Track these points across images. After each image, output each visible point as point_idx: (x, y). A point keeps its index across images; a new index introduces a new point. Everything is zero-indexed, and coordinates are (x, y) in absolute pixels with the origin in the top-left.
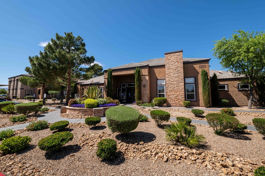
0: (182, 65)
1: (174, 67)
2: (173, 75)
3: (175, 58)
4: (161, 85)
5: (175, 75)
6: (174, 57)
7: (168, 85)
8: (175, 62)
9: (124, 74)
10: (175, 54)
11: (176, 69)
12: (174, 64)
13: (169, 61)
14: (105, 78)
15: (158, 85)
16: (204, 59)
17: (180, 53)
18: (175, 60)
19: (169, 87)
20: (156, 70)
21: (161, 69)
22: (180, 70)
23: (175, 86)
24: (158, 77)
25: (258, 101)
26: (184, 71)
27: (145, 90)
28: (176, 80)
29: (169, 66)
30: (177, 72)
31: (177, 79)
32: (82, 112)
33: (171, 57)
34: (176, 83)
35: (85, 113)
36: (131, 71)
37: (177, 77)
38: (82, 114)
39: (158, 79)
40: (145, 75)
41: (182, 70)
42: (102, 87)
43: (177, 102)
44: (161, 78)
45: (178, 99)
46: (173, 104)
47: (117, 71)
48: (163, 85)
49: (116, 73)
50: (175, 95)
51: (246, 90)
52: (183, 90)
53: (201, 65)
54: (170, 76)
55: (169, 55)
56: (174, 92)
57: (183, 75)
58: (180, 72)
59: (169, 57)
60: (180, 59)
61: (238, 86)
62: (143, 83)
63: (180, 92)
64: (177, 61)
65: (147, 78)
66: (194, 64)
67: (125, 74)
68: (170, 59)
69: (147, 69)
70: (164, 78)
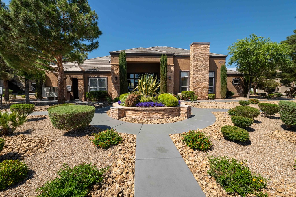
0: (208, 59)
1: (201, 60)
2: (200, 68)
3: (203, 50)
4: (184, 77)
5: (202, 68)
6: (202, 48)
7: (195, 78)
8: (202, 54)
9: (142, 61)
10: (203, 45)
11: (203, 62)
12: (202, 56)
13: (197, 52)
14: (111, 65)
15: (181, 78)
16: (222, 55)
17: (207, 45)
18: (203, 53)
19: (196, 80)
20: (180, 61)
21: (185, 60)
22: (207, 63)
23: (202, 79)
24: (181, 69)
25: (243, 93)
26: (209, 65)
27: (170, 82)
28: (202, 73)
29: (197, 58)
30: (204, 65)
31: (204, 72)
32: (168, 113)
33: (199, 48)
34: (202, 76)
35: (172, 114)
36: (152, 58)
37: (203, 70)
38: (169, 115)
39: (182, 71)
40: (170, 66)
41: (208, 64)
42: (106, 78)
43: (202, 95)
44: (185, 71)
45: (203, 92)
46: (199, 97)
47: (133, 56)
48: (186, 78)
49: (131, 58)
50: (200, 89)
51: (237, 84)
52: (208, 84)
53: (220, 60)
54: (197, 69)
55: (198, 45)
56: (200, 85)
57: (208, 69)
58: (206, 65)
59: (197, 48)
60: (207, 52)
61: (233, 82)
62: (169, 74)
63: (205, 86)
64: (204, 54)
65: (172, 68)
66: (215, 58)
67: (144, 61)
68: (198, 51)
69: (172, 58)
70: (187, 71)
